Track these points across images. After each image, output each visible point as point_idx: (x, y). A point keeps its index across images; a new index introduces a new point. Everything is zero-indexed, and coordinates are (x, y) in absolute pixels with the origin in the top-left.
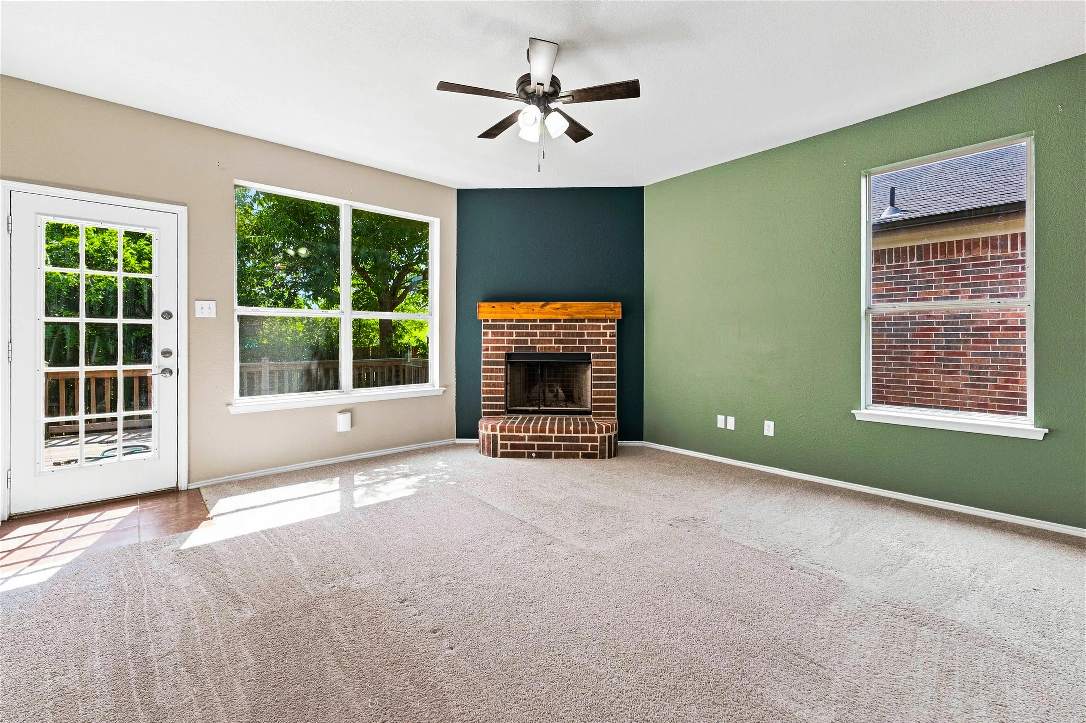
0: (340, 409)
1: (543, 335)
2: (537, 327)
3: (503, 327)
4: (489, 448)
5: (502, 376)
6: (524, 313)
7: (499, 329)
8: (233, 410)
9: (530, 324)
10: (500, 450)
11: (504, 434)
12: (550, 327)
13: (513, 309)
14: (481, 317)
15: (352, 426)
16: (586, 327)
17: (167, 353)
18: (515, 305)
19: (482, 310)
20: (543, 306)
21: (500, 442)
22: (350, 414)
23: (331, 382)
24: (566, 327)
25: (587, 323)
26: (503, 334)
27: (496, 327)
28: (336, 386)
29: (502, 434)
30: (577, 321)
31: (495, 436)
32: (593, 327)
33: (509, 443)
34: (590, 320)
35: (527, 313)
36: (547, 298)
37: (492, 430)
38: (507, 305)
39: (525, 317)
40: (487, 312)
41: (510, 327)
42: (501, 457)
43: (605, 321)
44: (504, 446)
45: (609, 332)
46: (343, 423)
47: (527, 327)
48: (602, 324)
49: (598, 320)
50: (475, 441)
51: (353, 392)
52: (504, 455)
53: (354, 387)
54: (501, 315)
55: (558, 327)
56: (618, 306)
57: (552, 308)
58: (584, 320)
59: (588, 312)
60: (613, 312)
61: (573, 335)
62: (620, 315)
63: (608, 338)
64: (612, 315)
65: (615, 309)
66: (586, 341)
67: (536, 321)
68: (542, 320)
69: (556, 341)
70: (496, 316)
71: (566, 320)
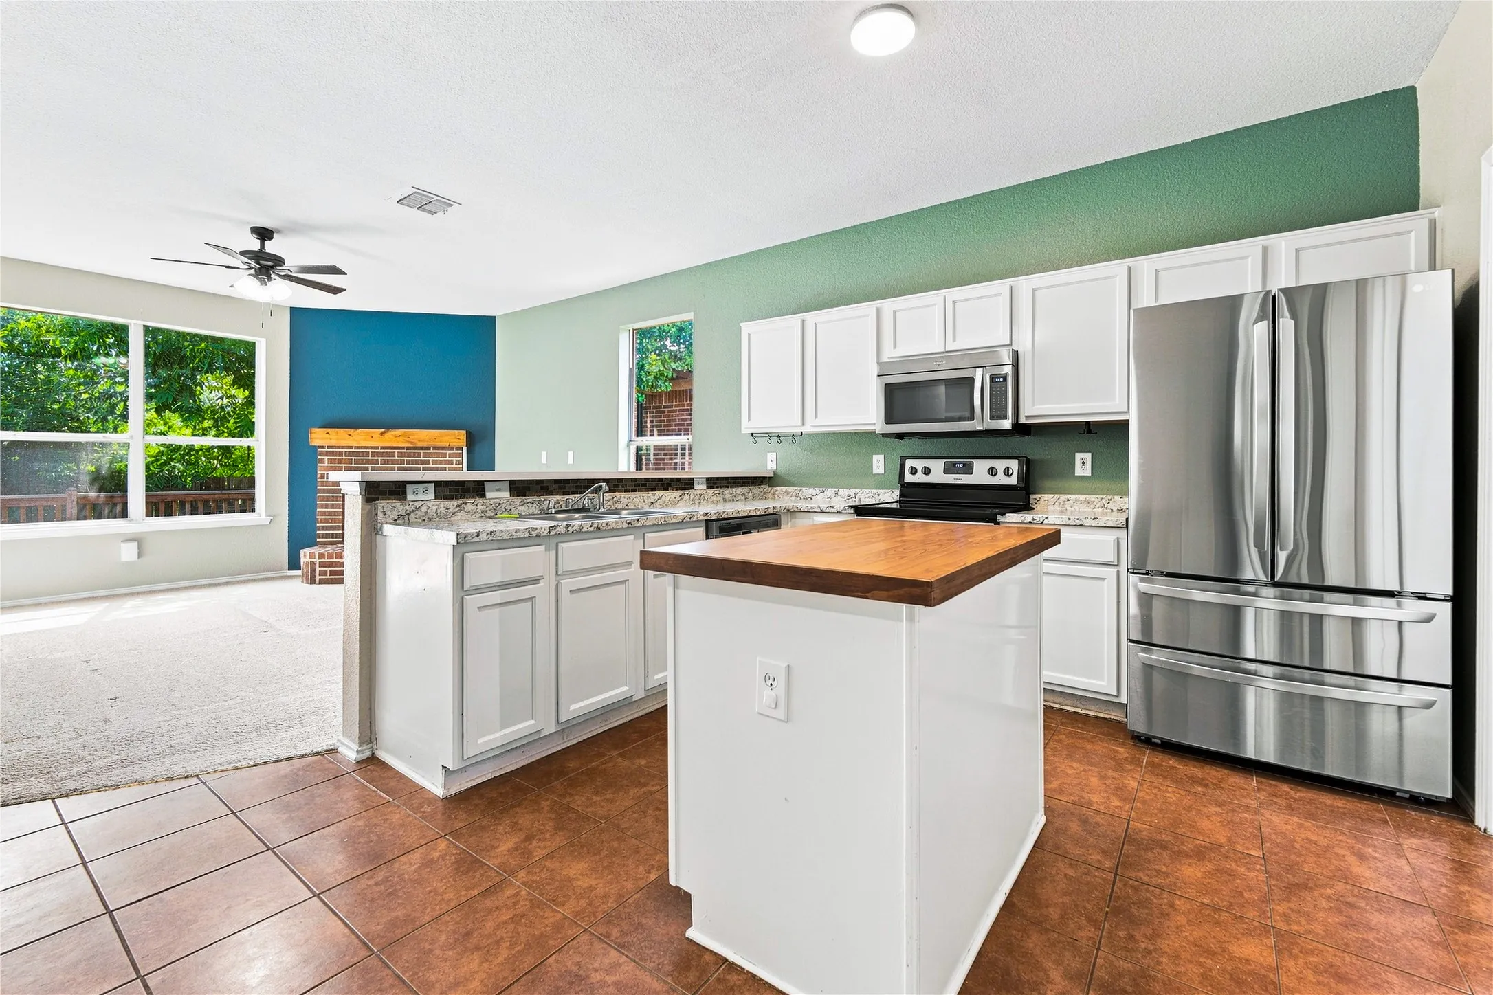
0: (125, 539)
1: (384, 462)
2: (378, 454)
3: (340, 454)
4: (307, 576)
5: (339, 504)
6: (361, 440)
7: (336, 456)
9: (370, 451)
10: (318, 578)
11: (323, 560)
12: (392, 455)
13: (350, 435)
14: (314, 443)
15: (139, 557)
16: (430, 455)
18: (351, 431)
19: (313, 436)
20: (382, 434)
21: (318, 569)
22: (135, 544)
23: (119, 508)
24: (409, 455)
25: (432, 451)
26: (340, 461)
27: (332, 454)
28: (124, 514)
29: (320, 560)
30: (422, 448)
31: (313, 563)
32: (438, 455)
33: (328, 569)
34: (435, 448)
35: (365, 440)
36: (387, 426)
37: (310, 558)
38: (343, 432)
39: (363, 444)
40: (320, 438)
41: (348, 454)
42: (319, 584)
43: (452, 448)
44: (323, 573)
45: (454, 459)
46: (129, 552)
47: (367, 454)
48: (448, 452)
49: (443, 448)
50: (298, 573)
51: (145, 521)
52: (322, 582)
53: (147, 516)
54: (334, 441)
55: (400, 455)
56: (462, 434)
57: (392, 435)
58: (428, 448)
59: (430, 440)
60: (457, 440)
61: (417, 462)
62: (463, 443)
63: (454, 466)
64: (456, 443)
65: (459, 437)
66: (431, 469)
67: (377, 448)
68: (383, 448)
69: (399, 469)
70: (333, 443)
71: (408, 448)
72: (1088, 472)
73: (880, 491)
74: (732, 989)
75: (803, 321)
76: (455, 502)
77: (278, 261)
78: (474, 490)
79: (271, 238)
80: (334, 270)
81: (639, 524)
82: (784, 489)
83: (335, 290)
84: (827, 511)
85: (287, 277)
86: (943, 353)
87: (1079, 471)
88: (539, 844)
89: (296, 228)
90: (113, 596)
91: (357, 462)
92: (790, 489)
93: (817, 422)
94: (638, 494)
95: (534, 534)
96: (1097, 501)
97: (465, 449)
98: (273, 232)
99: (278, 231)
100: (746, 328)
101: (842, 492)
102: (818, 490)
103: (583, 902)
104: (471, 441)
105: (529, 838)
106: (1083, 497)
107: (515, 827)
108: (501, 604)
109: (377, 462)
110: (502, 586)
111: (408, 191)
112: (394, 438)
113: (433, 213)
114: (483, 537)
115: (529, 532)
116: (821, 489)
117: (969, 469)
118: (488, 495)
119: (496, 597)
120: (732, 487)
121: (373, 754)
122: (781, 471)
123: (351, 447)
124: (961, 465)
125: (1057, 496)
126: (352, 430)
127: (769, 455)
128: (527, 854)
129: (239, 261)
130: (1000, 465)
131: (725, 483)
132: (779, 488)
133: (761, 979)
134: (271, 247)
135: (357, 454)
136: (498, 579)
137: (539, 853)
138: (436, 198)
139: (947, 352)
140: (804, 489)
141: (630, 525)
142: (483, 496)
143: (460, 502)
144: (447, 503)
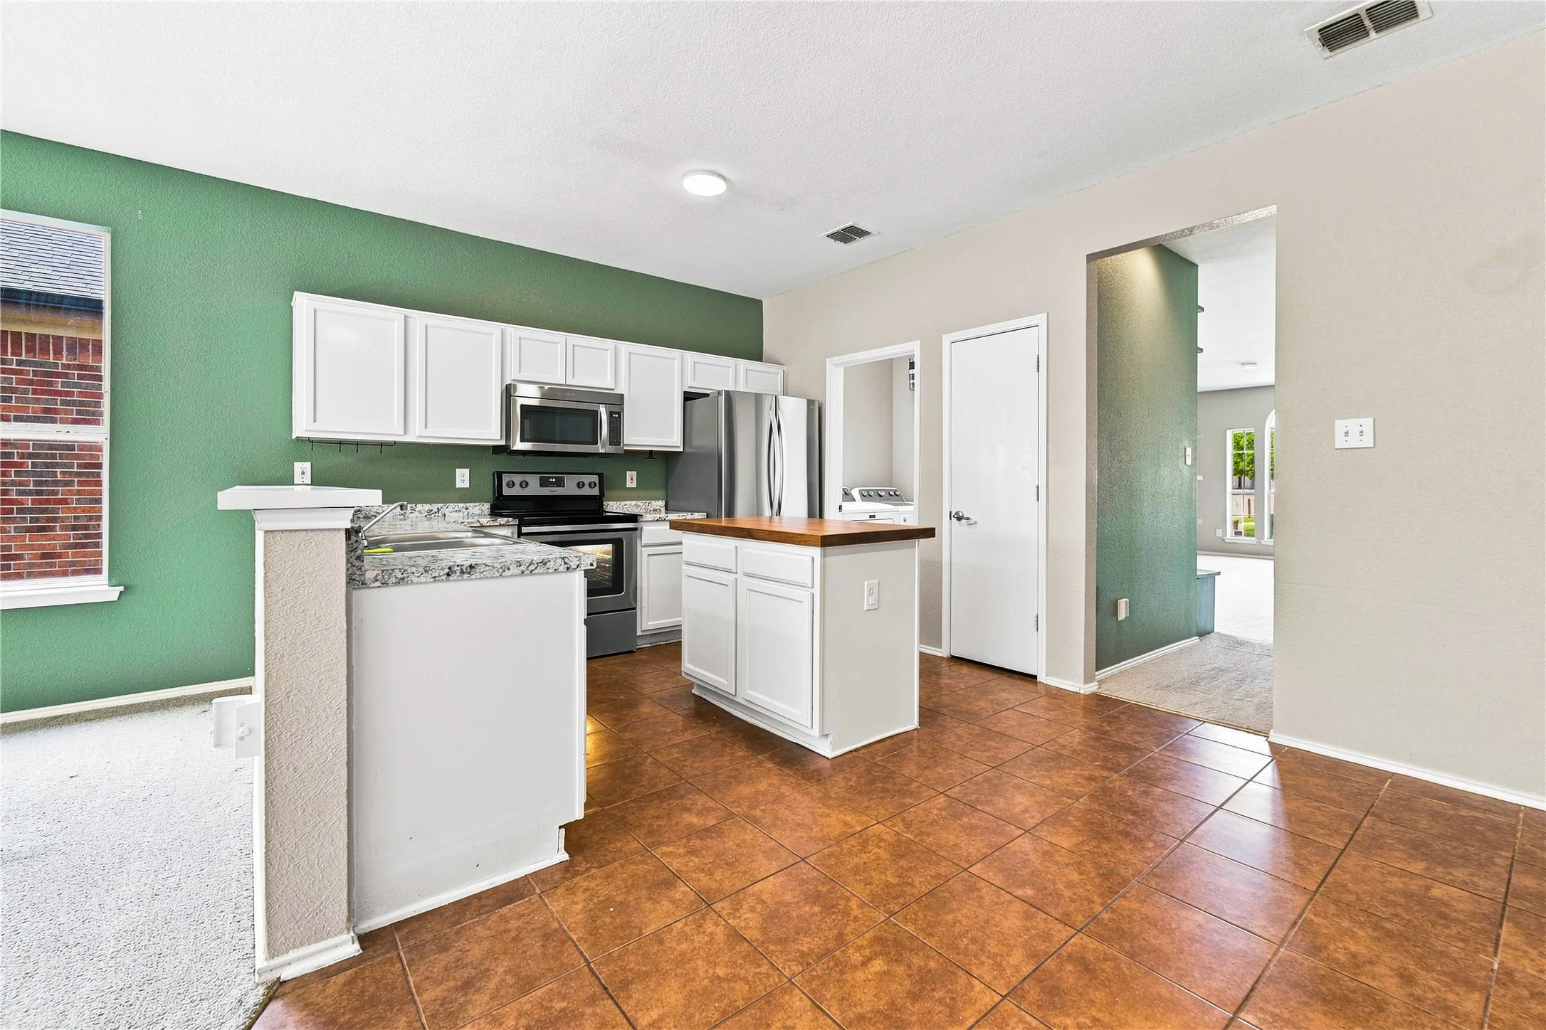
72: (634, 485)
73: (468, 505)
75: (407, 318)
86: (563, 385)
87: (629, 485)
93: (426, 433)
96: (642, 504)
100: (309, 300)
101: (419, 507)
106: (634, 503)
117: (560, 483)
124: (554, 480)
125: (618, 503)
127: (298, 465)
130: (587, 479)
139: (567, 386)
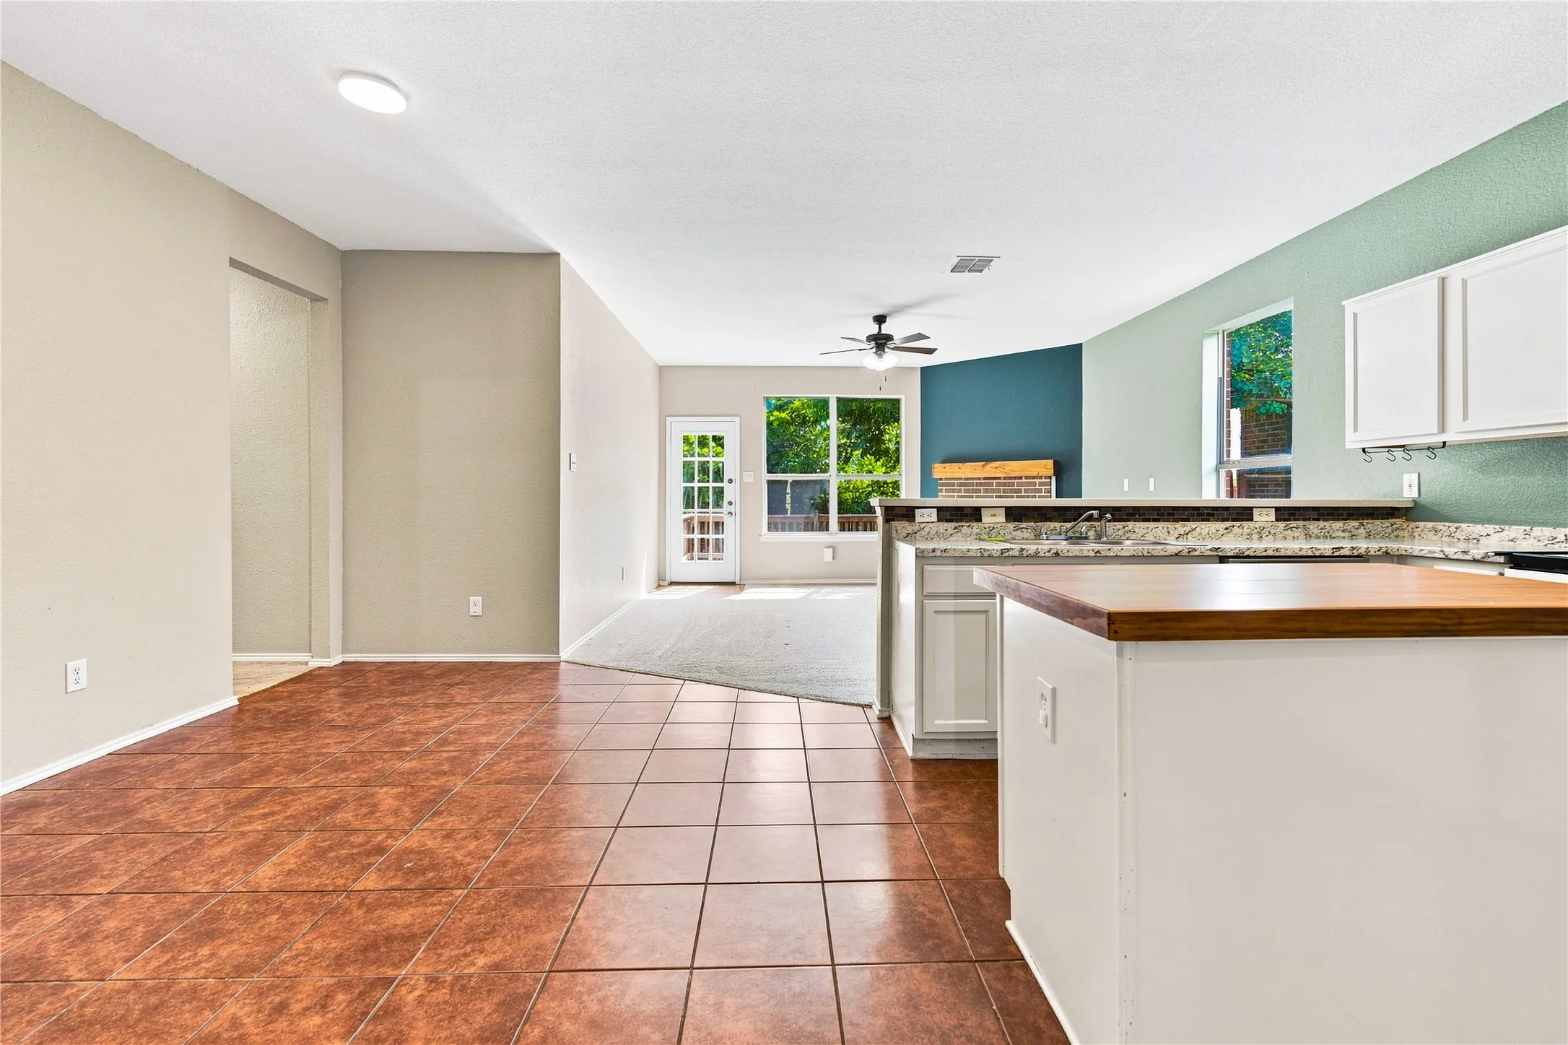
0: (826, 545)
1: (986, 491)
2: (980, 484)
3: (954, 485)
6: (968, 472)
7: (951, 486)
8: (762, 539)
12: (991, 484)
13: (960, 468)
14: (936, 476)
15: (833, 559)
16: (1022, 484)
17: (730, 503)
19: (935, 470)
20: (983, 466)
22: (831, 550)
23: (824, 525)
24: (1005, 485)
25: (1024, 480)
26: (953, 491)
27: (949, 485)
28: (827, 529)
30: (1015, 478)
32: (1029, 484)
34: (1026, 478)
35: (971, 472)
36: (987, 459)
38: (955, 466)
40: (940, 471)
41: (961, 485)
43: (1041, 478)
45: (1043, 488)
46: (828, 554)
47: (973, 485)
48: (1039, 481)
49: (1034, 477)
51: (837, 534)
53: (838, 530)
54: (949, 474)
55: (998, 484)
56: (1050, 463)
57: (992, 467)
58: (1021, 478)
59: (1022, 470)
60: (1045, 470)
61: (1011, 491)
62: (1051, 472)
63: (1043, 494)
64: (1044, 472)
65: (1046, 467)
66: (1023, 497)
67: (979, 479)
68: (985, 479)
69: (997, 497)
70: (948, 475)
71: (1005, 478)
74: (1011, 978)
75: (1443, 281)
76: (953, 525)
77: (889, 338)
78: (972, 515)
79: (885, 322)
80: (921, 337)
81: (1112, 554)
82: (1430, 525)
83: (930, 351)
84: (1456, 557)
85: (896, 349)
88: (951, 814)
89: (900, 309)
90: (819, 584)
91: (966, 491)
92: (1440, 526)
93: (1469, 425)
94: (1160, 525)
95: (986, 554)
97: (1054, 479)
98: (886, 317)
99: (889, 315)
100: (1351, 306)
102: (1490, 528)
103: (949, 863)
104: (1059, 470)
105: (947, 808)
107: (943, 796)
108: (956, 612)
109: (979, 491)
110: (957, 596)
111: (955, 261)
112: (993, 469)
113: (981, 271)
114: (938, 553)
115: (981, 552)
116: (1497, 527)
118: (984, 519)
119: (950, 604)
120: (1325, 520)
121: (890, 716)
122: (1426, 498)
123: (961, 479)
126: (961, 464)
127: (1406, 476)
128: (938, 816)
129: (864, 346)
131: (1314, 515)
132: (1421, 524)
133: (1040, 988)
134: (886, 329)
135: (965, 485)
136: (952, 590)
137: (945, 819)
138: (977, 259)
140: (1464, 525)
141: (1098, 554)
142: (979, 520)
143: (957, 524)
144: (946, 524)
